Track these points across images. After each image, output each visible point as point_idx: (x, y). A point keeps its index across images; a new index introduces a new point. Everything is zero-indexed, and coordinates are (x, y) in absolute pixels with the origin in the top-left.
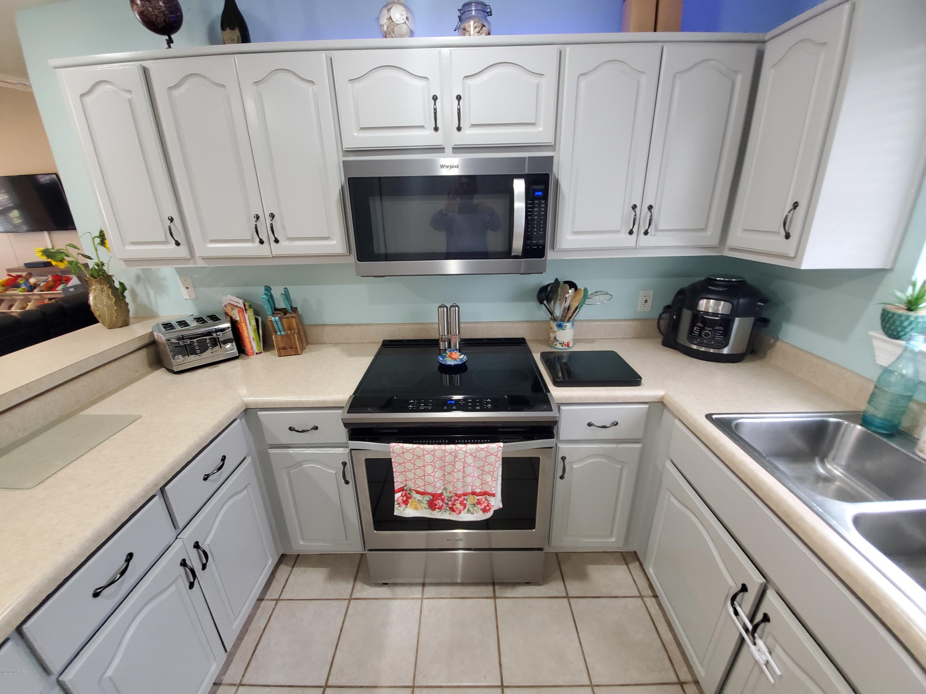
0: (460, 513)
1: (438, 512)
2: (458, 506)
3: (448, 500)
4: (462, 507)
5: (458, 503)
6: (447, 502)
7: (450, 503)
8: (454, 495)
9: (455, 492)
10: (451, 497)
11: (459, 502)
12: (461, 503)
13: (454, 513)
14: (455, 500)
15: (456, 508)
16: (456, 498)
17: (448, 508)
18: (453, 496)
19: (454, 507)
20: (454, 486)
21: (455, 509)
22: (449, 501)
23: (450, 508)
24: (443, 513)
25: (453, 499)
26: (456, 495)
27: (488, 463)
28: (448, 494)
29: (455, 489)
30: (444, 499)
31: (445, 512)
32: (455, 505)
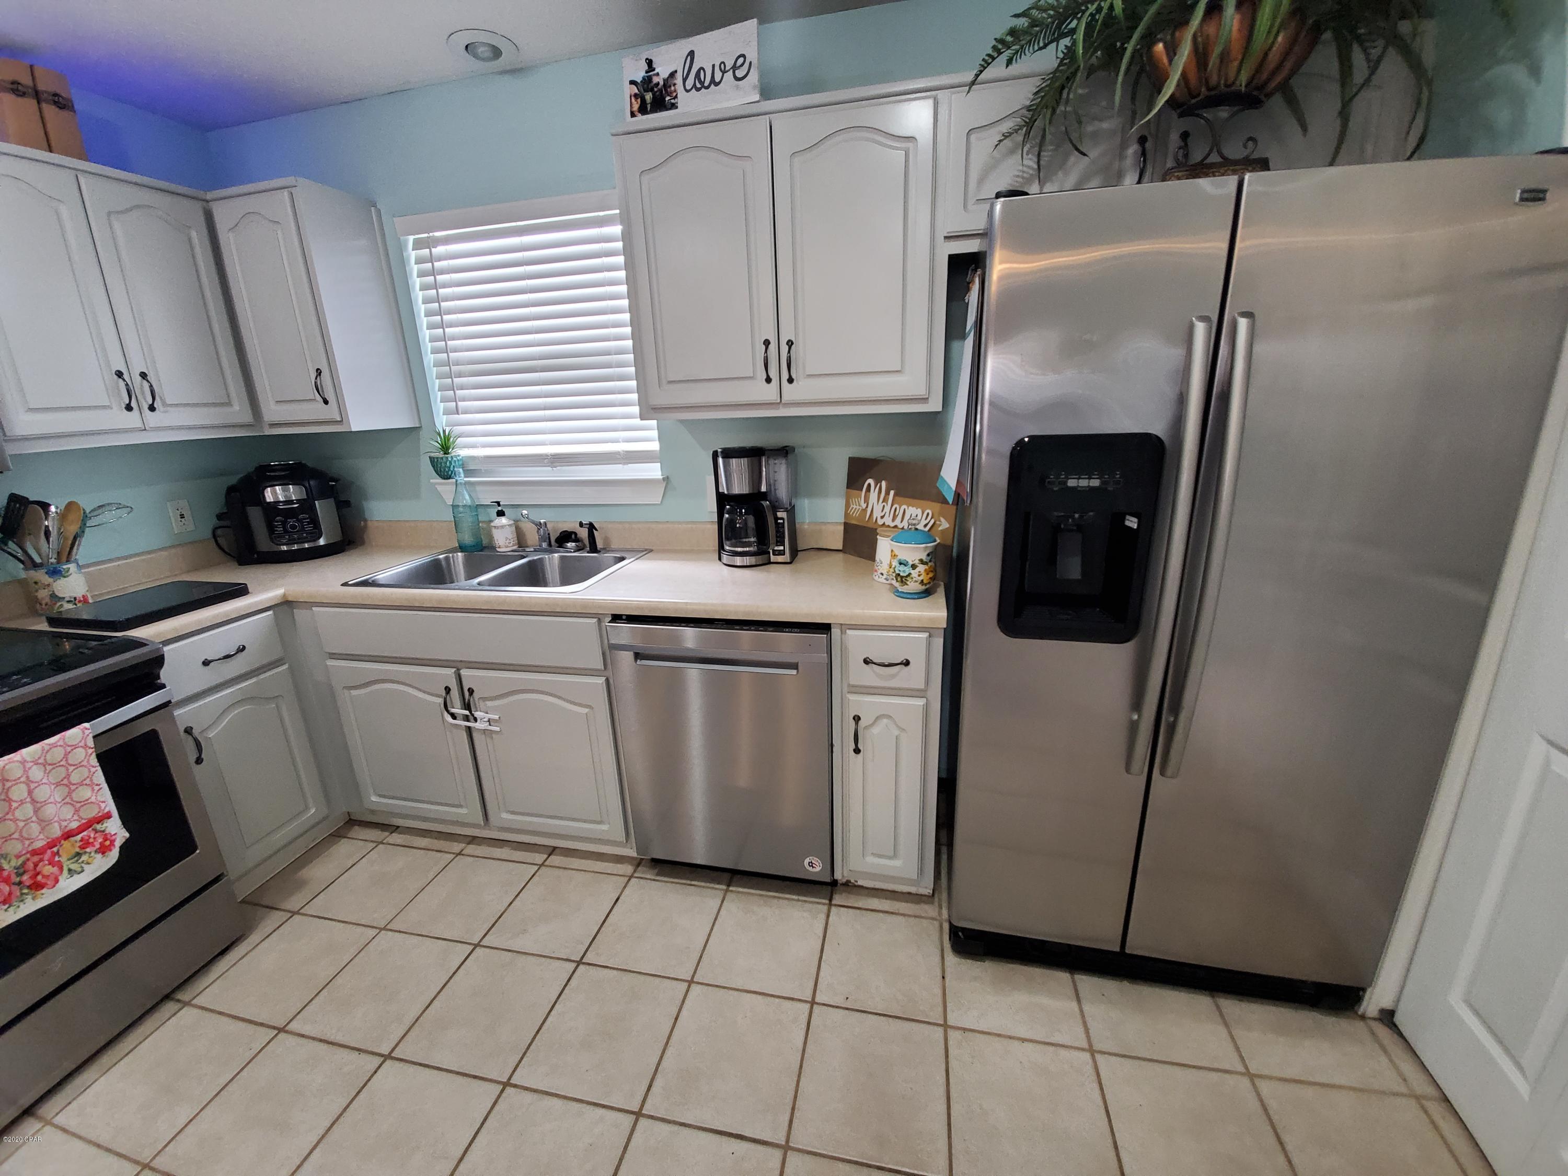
0: (57, 881)
1: (6, 910)
2: (48, 869)
3: (18, 875)
4: (55, 870)
5: (45, 865)
6: (18, 879)
7: (25, 878)
8: (28, 856)
9: (30, 849)
10: (24, 863)
11: (47, 862)
12: (51, 863)
13: (44, 891)
14: (36, 865)
15: (44, 876)
16: (36, 858)
17: (25, 891)
18: (28, 860)
19: (39, 878)
20: (22, 839)
21: (43, 881)
22: (22, 875)
23: (29, 887)
24: (19, 907)
25: (30, 865)
26: (34, 853)
27: (74, 765)
28: (14, 863)
29: (27, 842)
30: (9, 877)
31: (22, 901)
32: (38, 874)
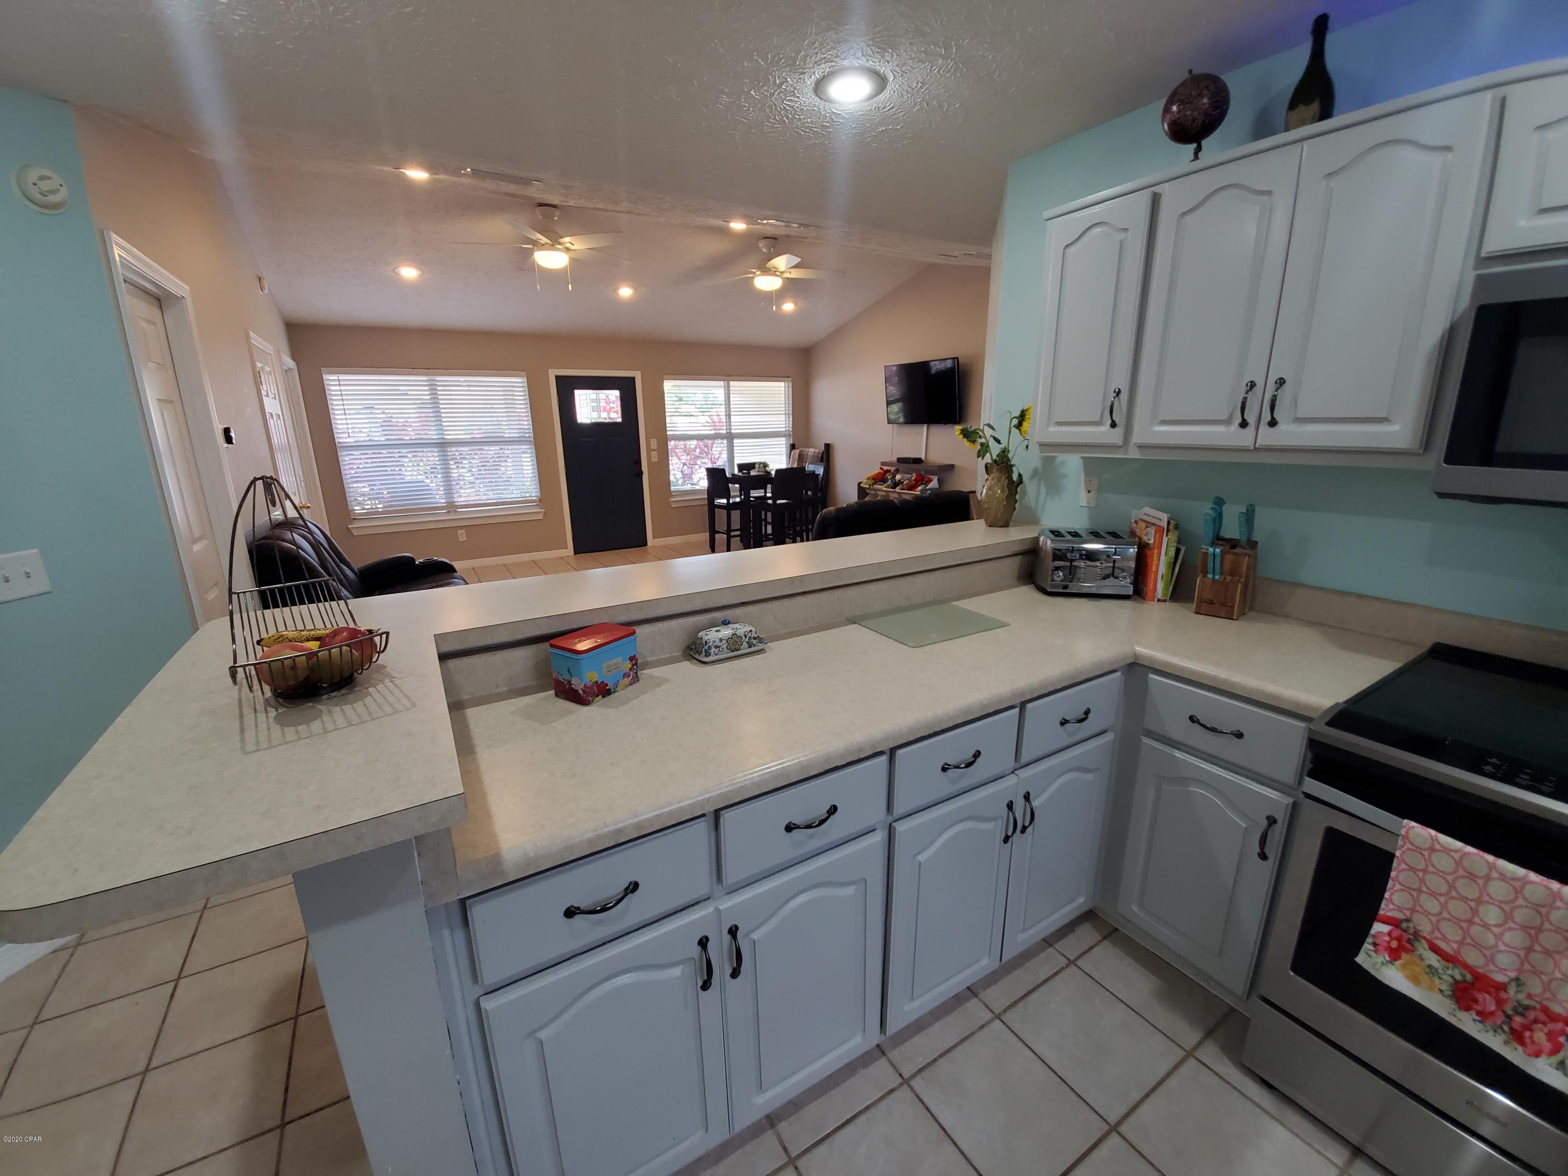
0: (1537, 1055)
1: (1474, 1020)
2: (1540, 1036)
3: (1515, 1009)
4: (1547, 1046)
5: (1542, 1030)
6: (1510, 1012)
7: (1518, 1019)
8: (1538, 1006)
9: (1546, 1003)
10: (1527, 1008)
11: (1546, 1030)
12: (1551, 1036)
13: (1520, 1048)
14: (1536, 1021)
15: (1531, 1037)
16: (1542, 1017)
17: (1506, 1028)
18: (1534, 1008)
19: (1527, 1034)
20: (1547, 986)
21: (1527, 1041)
22: (1517, 1013)
23: (1513, 1031)
24: (1487, 1031)
25: (1532, 1015)
26: (1545, 1010)
28: (1521, 997)
29: (1548, 995)
30: (1506, 1001)
31: (1495, 1031)
32: (1531, 1030)
